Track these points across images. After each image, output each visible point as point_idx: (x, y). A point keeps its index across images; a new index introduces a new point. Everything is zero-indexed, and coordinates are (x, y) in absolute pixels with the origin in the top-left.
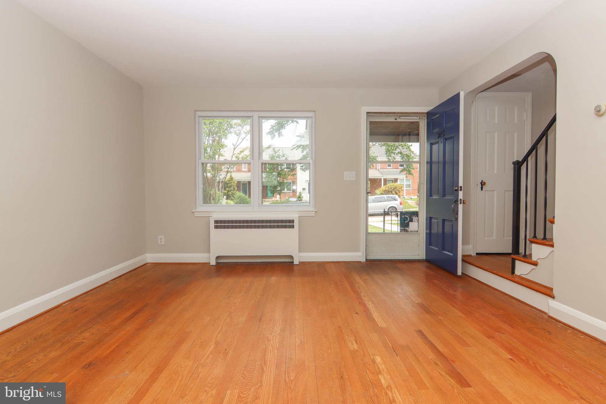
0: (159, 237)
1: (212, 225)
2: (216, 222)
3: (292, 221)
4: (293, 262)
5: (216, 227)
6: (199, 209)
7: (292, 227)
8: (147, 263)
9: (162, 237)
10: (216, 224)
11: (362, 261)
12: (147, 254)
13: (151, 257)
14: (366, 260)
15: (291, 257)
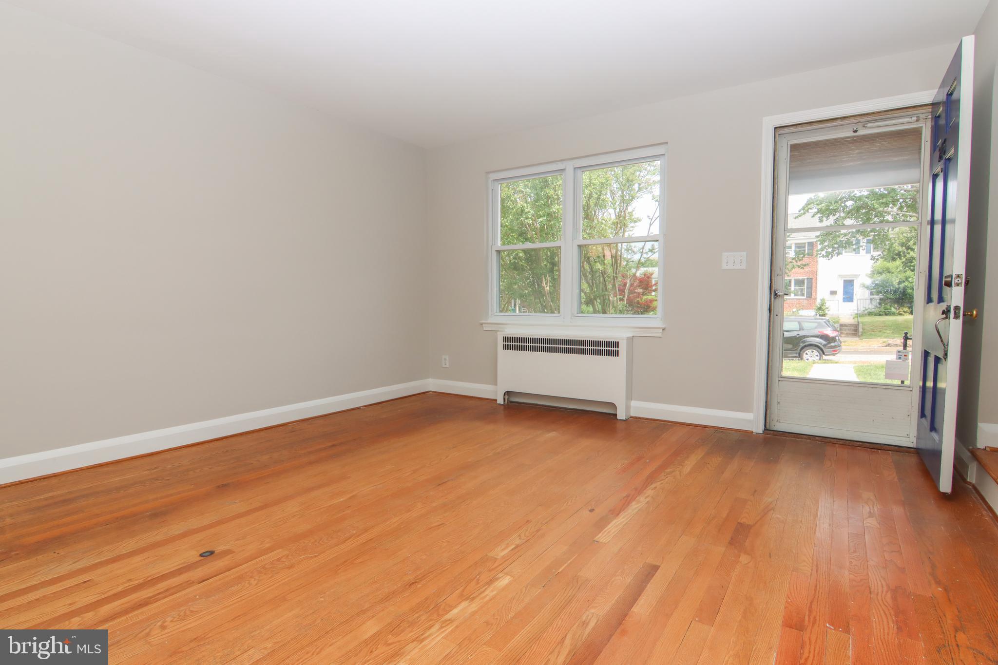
0: (444, 357)
1: (500, 343)
2: (506, 339)
3: (616, 344)
4: (616, 415)
5: (505, 347)
6: (492, 320)
7: (616, 354)
8: (430, 391)
9: (447, 357)
10: (505, 343)
11: (755, 431)
12: (430, 379)
13: (433, 384)
14: (766, 429)
15: (613, 405)
